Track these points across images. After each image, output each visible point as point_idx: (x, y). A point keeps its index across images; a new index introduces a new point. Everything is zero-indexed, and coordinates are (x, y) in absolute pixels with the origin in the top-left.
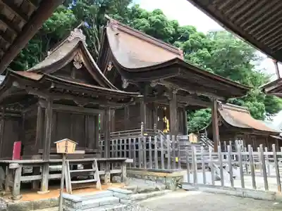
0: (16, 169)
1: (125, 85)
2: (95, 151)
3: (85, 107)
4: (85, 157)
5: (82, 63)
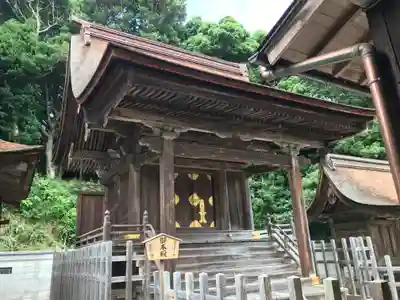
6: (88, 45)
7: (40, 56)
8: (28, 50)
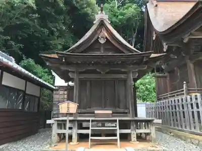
0: (53, 124)
1: (165, 48)
2: (126, 111)
3: (107, 73)
4: (113, 117)
5: (106, 38)
6: (156, 6)
7: (120, 17)
8: (115, 16)
